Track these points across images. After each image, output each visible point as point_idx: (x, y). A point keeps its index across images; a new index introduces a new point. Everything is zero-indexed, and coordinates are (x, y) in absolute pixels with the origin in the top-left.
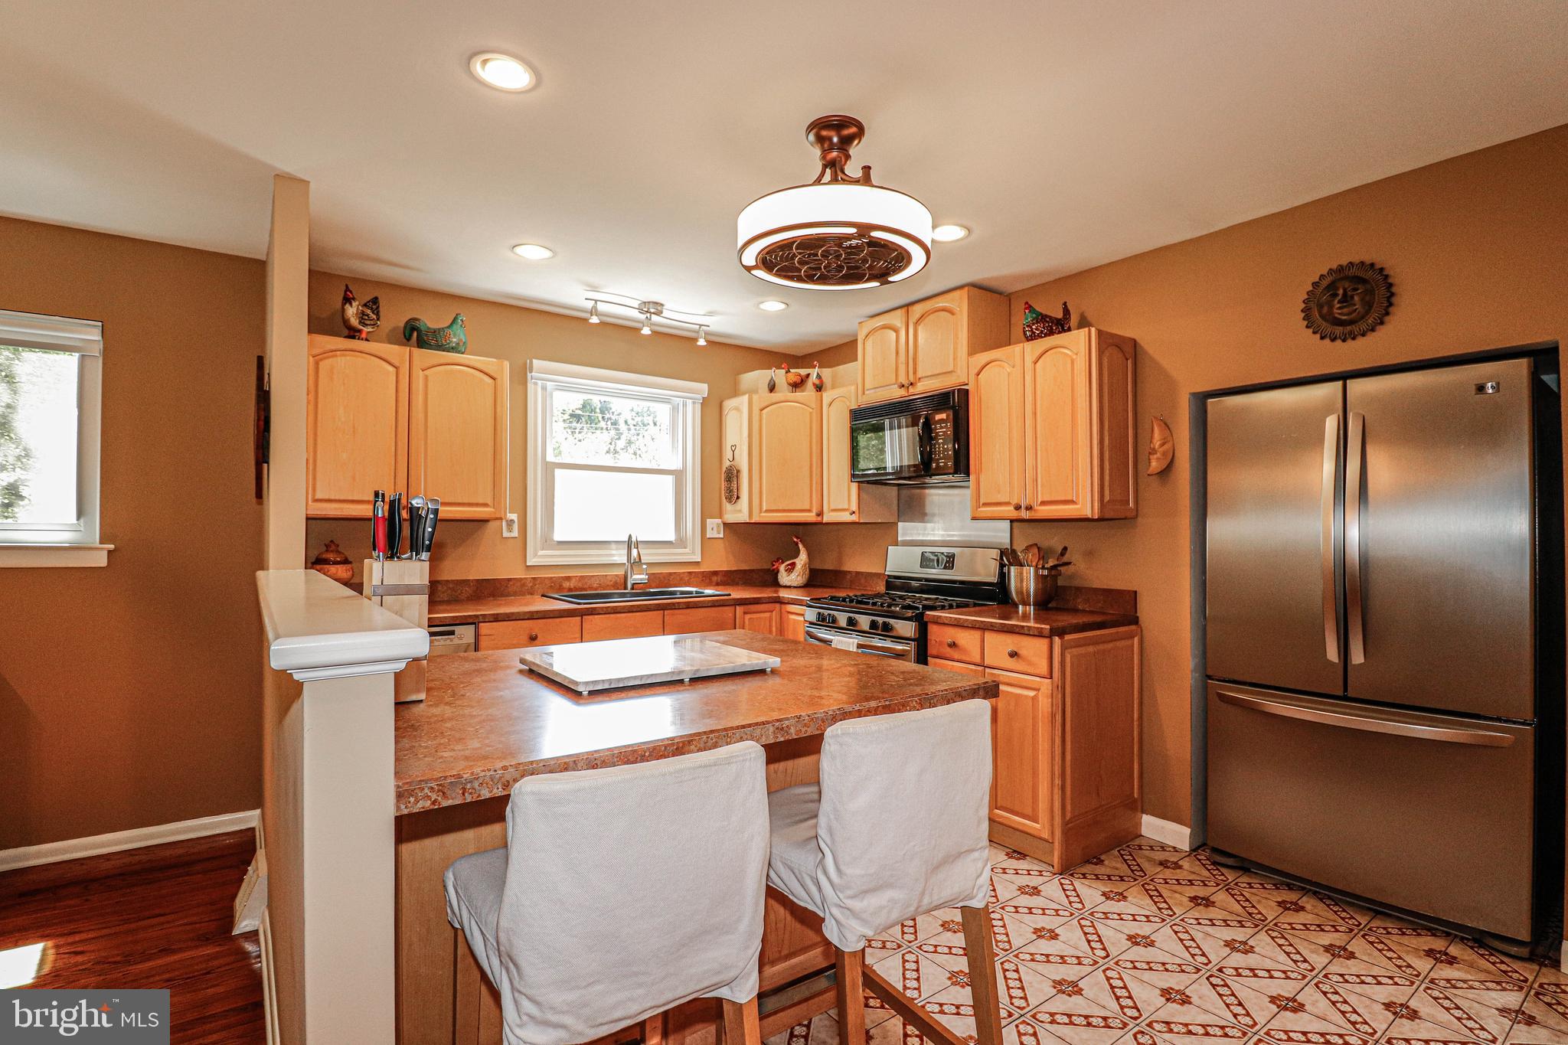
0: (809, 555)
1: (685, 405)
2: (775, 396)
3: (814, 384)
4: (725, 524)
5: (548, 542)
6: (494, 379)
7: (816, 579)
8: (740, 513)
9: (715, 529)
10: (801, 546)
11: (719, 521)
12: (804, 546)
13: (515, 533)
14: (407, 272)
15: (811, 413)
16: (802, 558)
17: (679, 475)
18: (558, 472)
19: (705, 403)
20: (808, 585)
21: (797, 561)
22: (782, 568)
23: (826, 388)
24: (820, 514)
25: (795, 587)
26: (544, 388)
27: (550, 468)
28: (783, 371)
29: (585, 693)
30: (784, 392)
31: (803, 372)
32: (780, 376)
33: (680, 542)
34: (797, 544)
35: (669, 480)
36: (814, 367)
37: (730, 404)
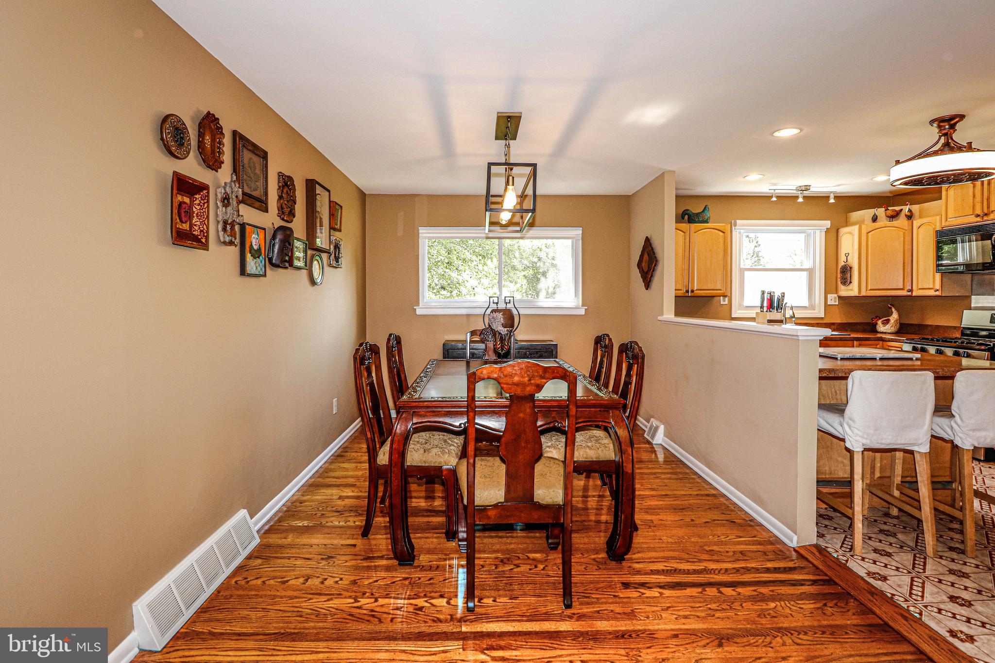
0: (899, 315)
1: (815, 233)
2: (876, 225)
3: (906, 215)
4: (839, 297)
5: (741, 307)
6: (724, 233)
7: (903, 330)
8: (852, 290)
9: (833, 299)
10: (893, 309)
11: (836, 295)
12: (896, 310)
13: (726, 302)
14: (686, 191)
15: (904, 233)
16: (895, 316)
17: (811, 272)
18: (746, 273)
19: (828, 231)
20: (898, 332)
21: (891, 318)
22: (880, 322)
23: (915, 217)
24: (911, 290)
25: (889, 333)
26: (740, 233)
27: (742, 271)
28: (883, 209)
29: (839, 359)
30: (883, 221)
31: (897, 208)
32: (881, 212)
33: (812, 307)
34: (890, 308)
35: (805, 274)
36: (907, 205)
37: (843, 231)
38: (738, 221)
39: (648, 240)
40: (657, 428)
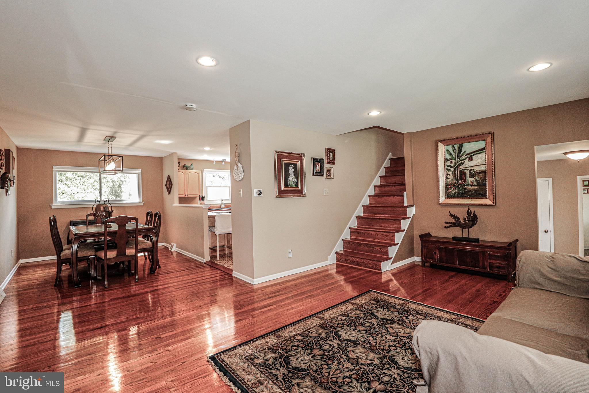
5: (207, 200)
6: (199, 174)
26: (205, 174)
27: (207, 187)
38: (204, 169)
39: (169, 176)
40: (173, 245)
